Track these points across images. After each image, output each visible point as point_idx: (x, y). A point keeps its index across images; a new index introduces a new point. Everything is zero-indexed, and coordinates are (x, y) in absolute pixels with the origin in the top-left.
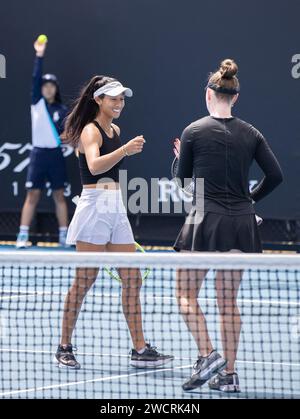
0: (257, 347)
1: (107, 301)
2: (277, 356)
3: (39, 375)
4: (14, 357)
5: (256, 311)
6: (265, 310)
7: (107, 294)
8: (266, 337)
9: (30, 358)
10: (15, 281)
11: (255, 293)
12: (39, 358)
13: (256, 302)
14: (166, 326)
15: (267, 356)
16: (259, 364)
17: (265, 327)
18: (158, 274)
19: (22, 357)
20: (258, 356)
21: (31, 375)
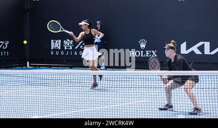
0: (155, 97)
1: (113, 84)
2: (160, 99)
3: (95, 105)
4: (88, 100)
5: (155, 87)
6: (157, 87)
7: (113, 82)
8: (157, 94)
9: (92, 100)
10: (88, 79)
11: (155, 82)
12: (95, 100)
13: (155, 84)
14: (130, 91)
15: (158, 99)
16: (155, 101)
17: (157, 91)
18: (128, 77)
19: (90, 100)
20: (155, 99)
21: (92, 105)
